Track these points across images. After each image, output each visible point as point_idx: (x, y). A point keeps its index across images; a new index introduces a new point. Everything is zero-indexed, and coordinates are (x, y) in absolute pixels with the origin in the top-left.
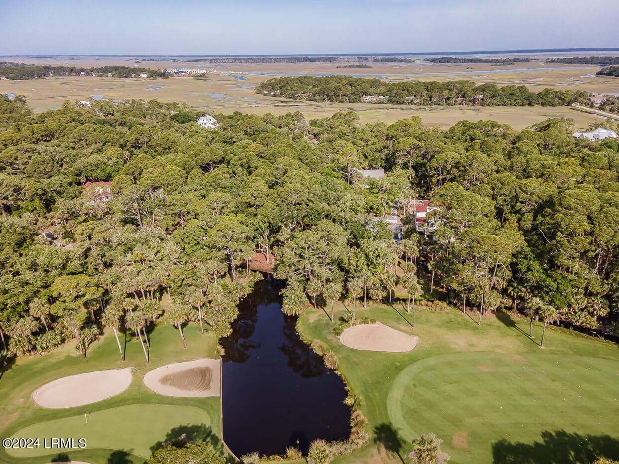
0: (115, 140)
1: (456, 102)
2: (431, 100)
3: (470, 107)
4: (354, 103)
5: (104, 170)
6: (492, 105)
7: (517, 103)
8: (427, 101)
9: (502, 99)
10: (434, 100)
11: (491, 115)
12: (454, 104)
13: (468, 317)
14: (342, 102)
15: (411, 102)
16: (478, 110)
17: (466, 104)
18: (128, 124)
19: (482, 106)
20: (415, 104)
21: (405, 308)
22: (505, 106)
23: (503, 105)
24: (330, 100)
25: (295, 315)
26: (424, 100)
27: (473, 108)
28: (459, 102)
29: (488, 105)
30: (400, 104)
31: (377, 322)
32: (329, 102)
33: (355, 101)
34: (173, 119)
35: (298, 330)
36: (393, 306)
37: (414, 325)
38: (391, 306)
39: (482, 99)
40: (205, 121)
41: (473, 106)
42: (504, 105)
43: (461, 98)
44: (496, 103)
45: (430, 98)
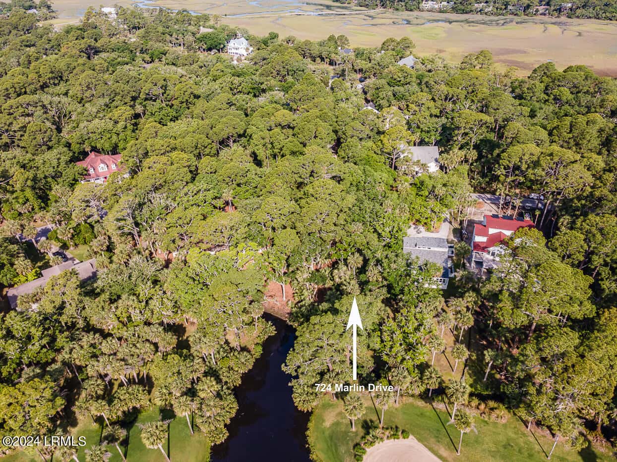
0: (126, 92)
1: (537, 11)
2: (505, 9)
3: (554, 20)
4: (411, 10)
5: (109, 139)
6: (582, 16)
7: (613, 17)
8: (501, 9)
9: (595, 10)
10: (510, 7)
11: (580, 34)
12: (535, 14)
13: (532, 439)
14: (397, 9)
15: (480, 11)
16: (565, 24)
17: (549, 14)
18: (150, 51)
19: (570, 18)
20: (486, 14)
21: (449, 410)
22: (599, 18)
23: (595, 18)
24: (383, 5)
25: (308, 411)
26: (497, 8)
27: (558, 20)
28: (541, 12)
29: (578, 17)
30: (466, 13)
31: (411, 437)
32: (382, 9)
33: (412, 8)
34: (201, 41)
35: (310, 440)
36: (434, 404)
37: (460, 448)
38: (431, 404)
39: (571, 9)
40: (236, 46)
41: (558, 17)
42: (597, 17)
43: (544, 5)
44: (588, 14)
45: (505, 5)
